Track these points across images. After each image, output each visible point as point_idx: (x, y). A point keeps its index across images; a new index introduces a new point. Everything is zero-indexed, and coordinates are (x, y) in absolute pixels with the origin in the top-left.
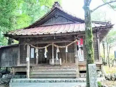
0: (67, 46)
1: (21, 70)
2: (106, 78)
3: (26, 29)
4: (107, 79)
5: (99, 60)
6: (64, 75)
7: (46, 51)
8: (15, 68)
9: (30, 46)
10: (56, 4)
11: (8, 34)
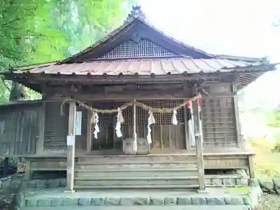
0: (177, 108)
1: (49, 167)
2: (262, 187)
3: (61, 63)
4: (264, 190)
5: (237, 143)
6: (165, 182)
7: (120, 119)
8: (31, 161)
9: (77, 104)
10: (137, 11)
11: (15, 72)
